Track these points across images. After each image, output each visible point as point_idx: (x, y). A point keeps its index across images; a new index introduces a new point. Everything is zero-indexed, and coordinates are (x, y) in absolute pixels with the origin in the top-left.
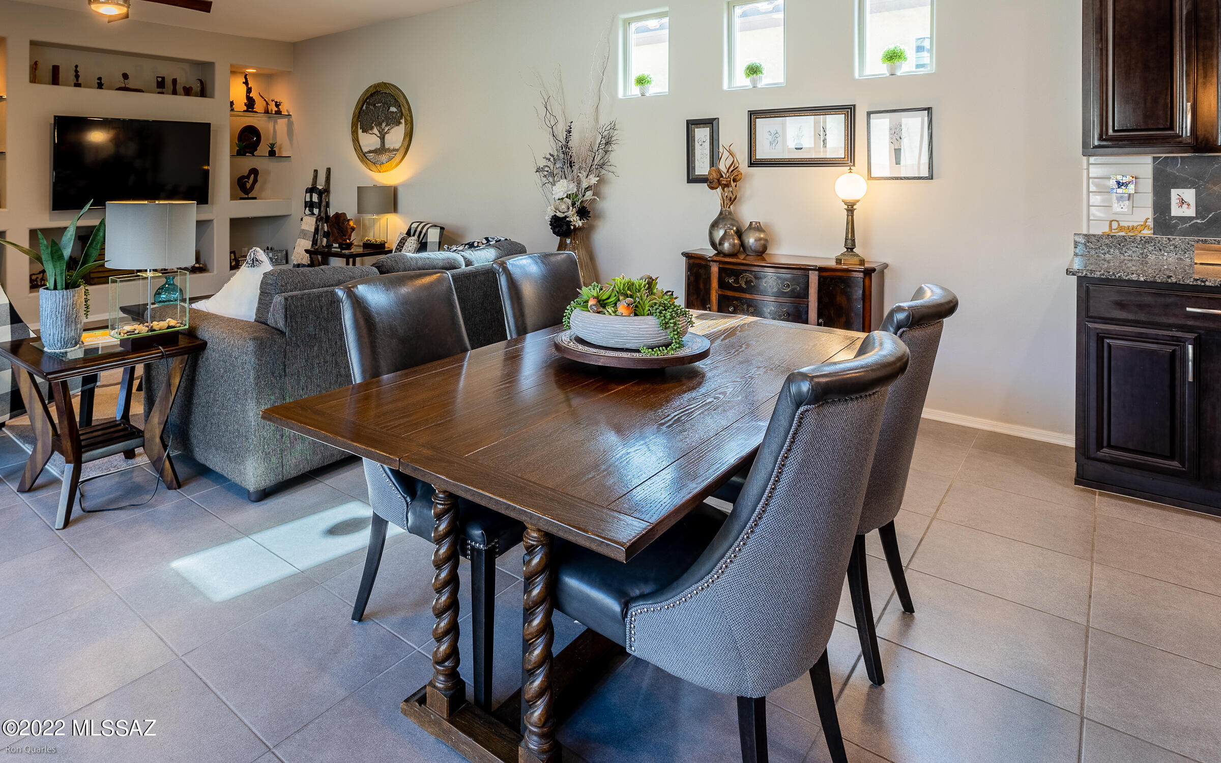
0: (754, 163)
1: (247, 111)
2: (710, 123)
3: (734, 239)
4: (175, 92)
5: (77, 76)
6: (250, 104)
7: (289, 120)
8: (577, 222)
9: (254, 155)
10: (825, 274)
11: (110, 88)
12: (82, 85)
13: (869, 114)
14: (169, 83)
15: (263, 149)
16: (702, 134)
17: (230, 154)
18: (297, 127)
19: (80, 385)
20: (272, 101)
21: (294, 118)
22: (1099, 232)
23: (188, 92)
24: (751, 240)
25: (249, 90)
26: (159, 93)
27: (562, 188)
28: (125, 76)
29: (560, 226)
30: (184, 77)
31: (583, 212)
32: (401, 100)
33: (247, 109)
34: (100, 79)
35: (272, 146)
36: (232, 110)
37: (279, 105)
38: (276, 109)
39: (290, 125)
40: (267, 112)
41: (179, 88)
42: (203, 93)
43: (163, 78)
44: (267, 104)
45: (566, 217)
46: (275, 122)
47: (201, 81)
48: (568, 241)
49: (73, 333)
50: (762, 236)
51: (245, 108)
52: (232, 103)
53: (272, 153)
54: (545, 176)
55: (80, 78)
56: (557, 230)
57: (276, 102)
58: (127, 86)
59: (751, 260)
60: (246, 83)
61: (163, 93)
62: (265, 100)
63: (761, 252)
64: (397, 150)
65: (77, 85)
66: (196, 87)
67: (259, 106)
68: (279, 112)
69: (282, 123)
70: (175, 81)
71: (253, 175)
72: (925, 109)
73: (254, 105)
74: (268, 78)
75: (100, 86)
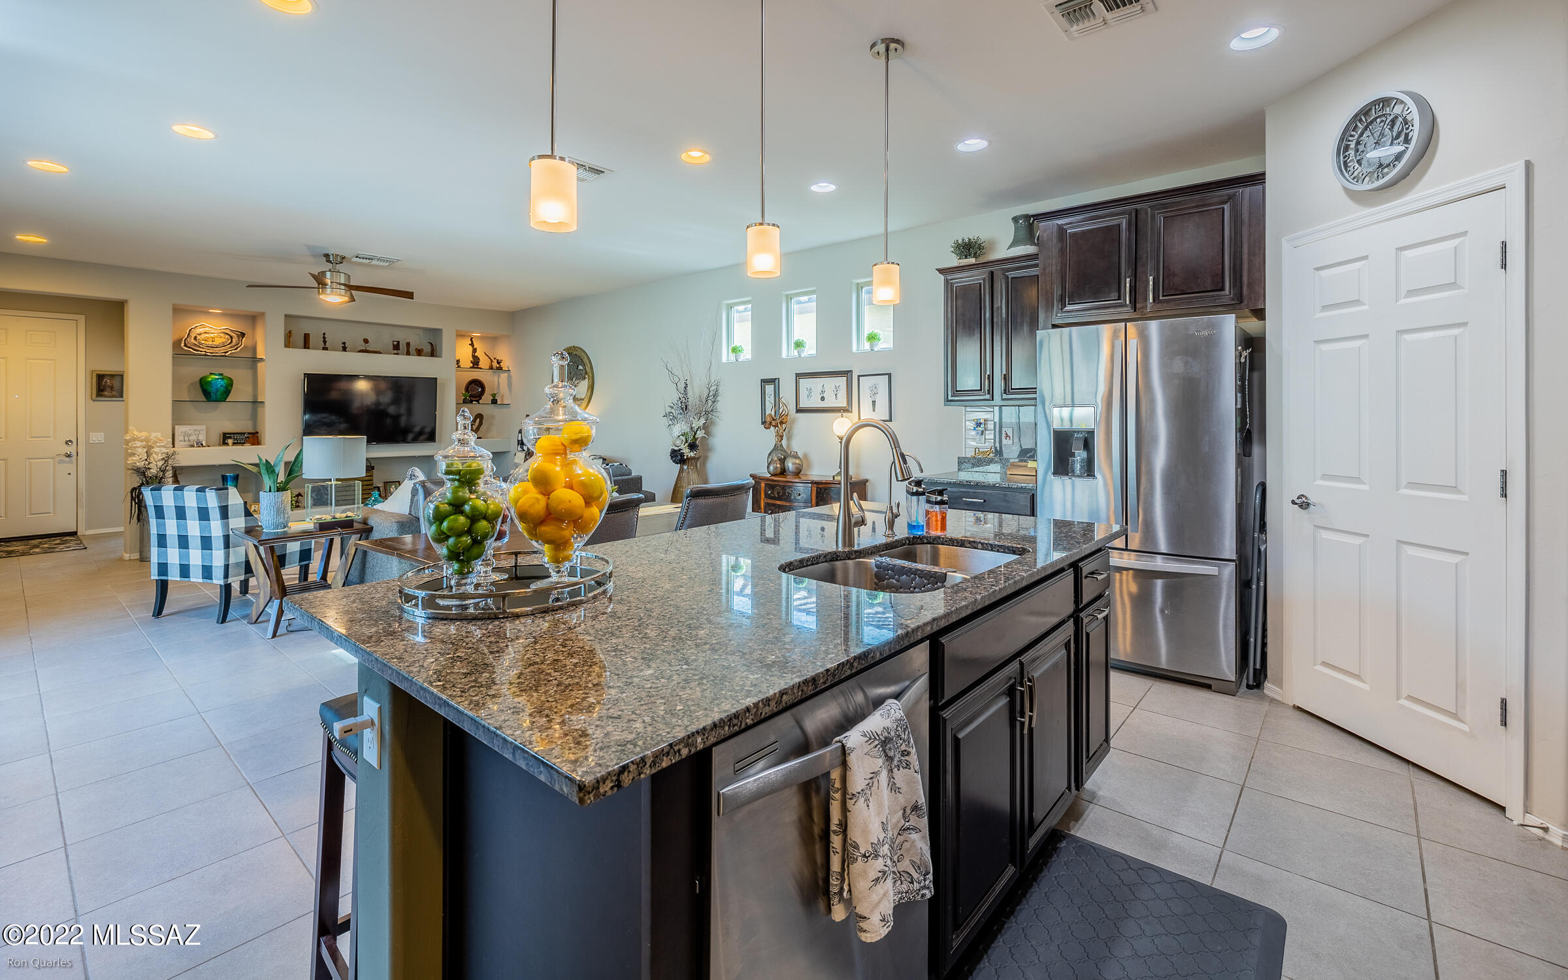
0: (799, 411)
1: (473, 367)
2: (772, 381)
3: (777, 464)
4: (408, 353)
5: (325, 342)
6: (476, 362)
7: (509, 374)
8: (687, 452)
9: (479, 403)
10: (820, 486)
11: (352, 351)
12: (329, 349)
13: (859, 376)
14: (403, 346)
15: (487, 398)
16: (770, 389)
17: (456, 401)
18: (514, 381)
19: (298, 561)
20: (495, 359)
21: (512, 373)
22: (969, 455)
23: (419, 353)
24: (790, 465)
25: (475, 350)
26: (395, 354)
27: (680, 428)
28: (366, 341)
29: (677, 456)
30: (416, 341)
31: (692, 446)
32: (585, 360)
33: (473, 365)
34: (344, 343)
35: (494, 395)
36: (459, 367)
37: (501, 362)
38: (498, 366)
39: (509, 378)
40: (491, 368)
41: (412, 350)
42: (433, 353)
43: (398, 342)
44: (492, 361)
45: (680, 450)
46: (499, 376)
47: (431, 344)
48: (685, 467)
49: (282, 520)
50: (797, 462)
51: (472, 365)
52: (458, 361)
53: (494, 402)
54: (671, 420)
55: (327, 343)
56: (674, 459)
57: (498, 360)
58: (367, 349)
59: (789, 478)
60: (472, 345)
61: (398, 354)
62: (490, 358)
63: (797, 473)
64: (583, 399)
65: (325, 349)
66: (428, 349)
67: (484, 362)
68: (500, 368)
69: (504, 376)
70: (408, 344)
71: (478, 419)
72: (887, 374)
73: (479, 362)
74: (493, 340)
75: (344, 349)
